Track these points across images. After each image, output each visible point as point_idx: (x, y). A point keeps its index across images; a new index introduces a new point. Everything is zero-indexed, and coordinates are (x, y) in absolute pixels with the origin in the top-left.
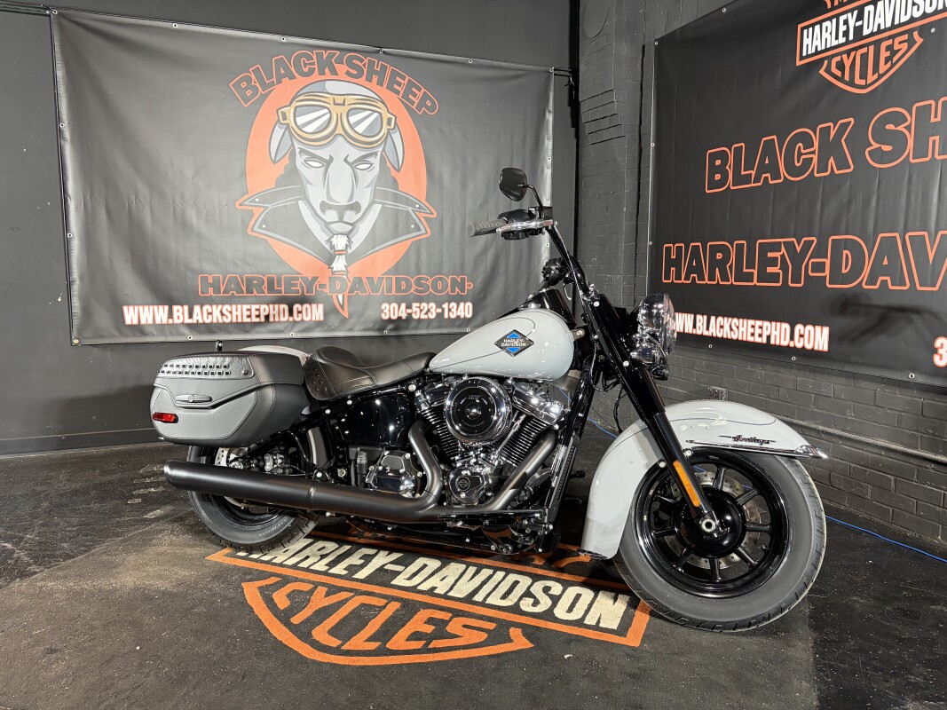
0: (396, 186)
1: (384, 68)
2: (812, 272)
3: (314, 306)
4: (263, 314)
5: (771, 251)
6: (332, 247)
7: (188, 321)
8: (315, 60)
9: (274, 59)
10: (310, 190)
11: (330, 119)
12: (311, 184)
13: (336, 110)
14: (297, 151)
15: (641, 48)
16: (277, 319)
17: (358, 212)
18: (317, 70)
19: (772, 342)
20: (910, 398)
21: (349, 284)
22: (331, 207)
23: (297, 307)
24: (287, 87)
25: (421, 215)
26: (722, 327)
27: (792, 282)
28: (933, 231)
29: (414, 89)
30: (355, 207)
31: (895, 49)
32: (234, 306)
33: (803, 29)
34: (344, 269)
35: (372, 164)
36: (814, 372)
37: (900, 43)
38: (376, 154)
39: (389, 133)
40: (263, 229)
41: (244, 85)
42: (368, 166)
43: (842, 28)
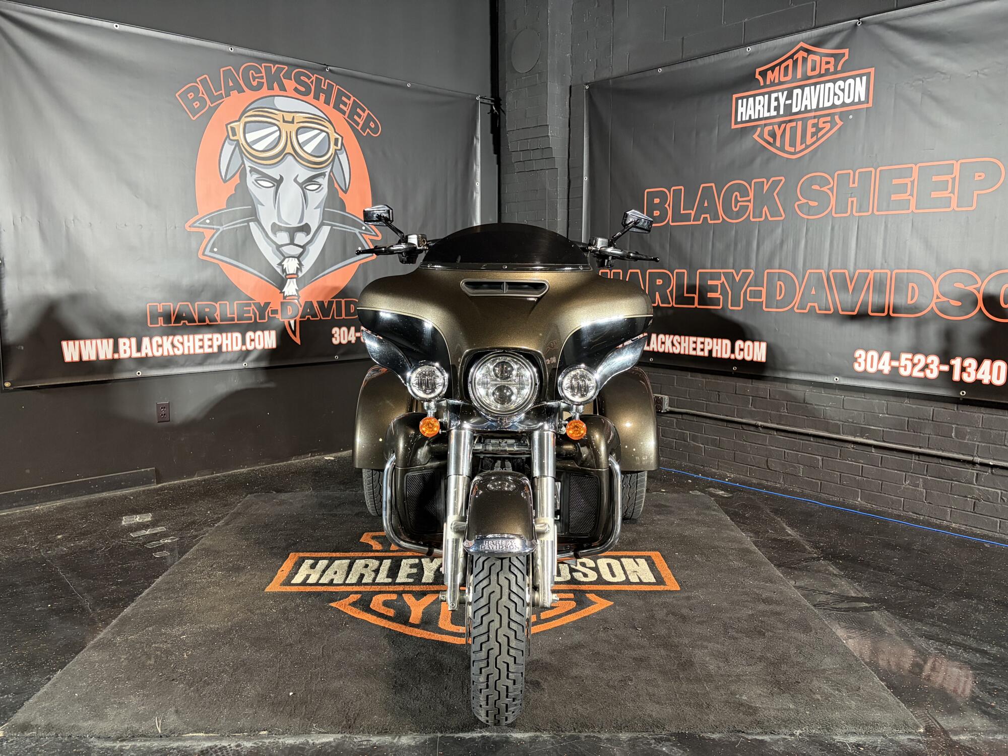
0: (343, 207)
1: (330, 87)
2: (750, 298)
3: (266, 333)
4: (216, 344)
5: (711, 280)
6: (284, 271)
7: (136, 355)
8: (264, 74)
9: (222, 70)
10: (262, 212)
11: (280, 136)
12: (263, 205)
13: (285, 128)
14: (248, 169)
15: (568, 88)
16: (230, 349)
17: (308, 233)
18: (265, 84)
19: (714, 355)
20: (833, 396)
21: (301, 309)
22: (280, 229)
23: (250, 334)
24: (235, 101)
25: (367, 237)
26: (663, 343)
27: (731, 306)
28: (852, 269)
29: (358, 110)
30: (305, 229)
31: (820, 126)
32: (186, 337)
33: (737, 99)
34: (295, 293)
35: (320, 185)
36: (752, 379)
37: (824, 123)
38: (323, 174)
39: (336, 153)
40: (214, 252)
41: (191, 96)
42: (318, 186)
43: (774, 104)
